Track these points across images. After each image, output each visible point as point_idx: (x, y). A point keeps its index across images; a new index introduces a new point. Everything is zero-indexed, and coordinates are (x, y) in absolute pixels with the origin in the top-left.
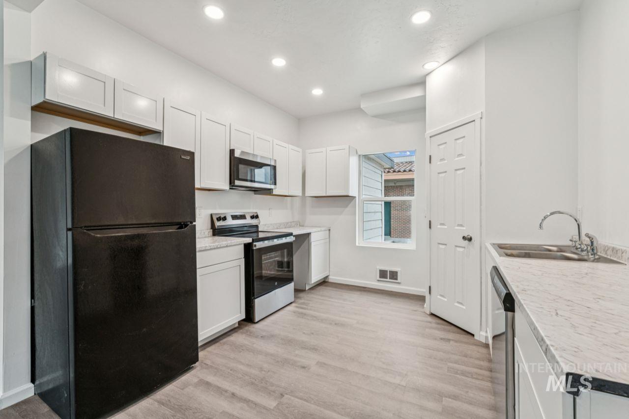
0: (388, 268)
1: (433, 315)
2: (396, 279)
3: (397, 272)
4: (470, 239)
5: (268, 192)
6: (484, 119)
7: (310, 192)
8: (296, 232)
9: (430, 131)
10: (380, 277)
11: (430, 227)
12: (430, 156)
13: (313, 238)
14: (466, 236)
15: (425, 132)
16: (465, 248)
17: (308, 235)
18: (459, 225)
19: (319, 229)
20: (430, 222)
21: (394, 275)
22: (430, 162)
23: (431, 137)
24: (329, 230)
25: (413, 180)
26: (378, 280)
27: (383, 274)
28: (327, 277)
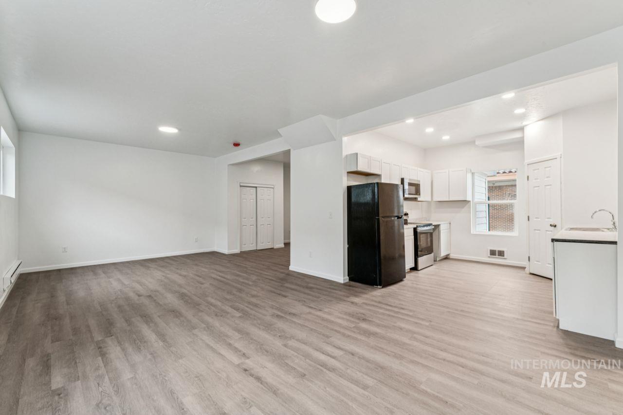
0: (497, 249)
1: (531, 274)
2: (504, 256)
3: (503, 252)
4: (555, 226)
5: (415, 199)
6: (562, 158)
7: (436, 199)
8: (434, 223)
9: (527, 161)
10: (491, 255)
11: (529, 220)
12: (528, 176)
13: (442, 228)
14: (552, 224)
15: (524, 161)
16: (551, 231)
17: (439, 226)
18: (548, 218)
19: (444, 222)
20: (528, 217)
21: (501, 254)
22: (528, 180)
23: (528, 165)
24: (450, 223)
25: (515, 180)
26: (489, 257)
27: (493, 253)
28: (448, 255)
